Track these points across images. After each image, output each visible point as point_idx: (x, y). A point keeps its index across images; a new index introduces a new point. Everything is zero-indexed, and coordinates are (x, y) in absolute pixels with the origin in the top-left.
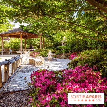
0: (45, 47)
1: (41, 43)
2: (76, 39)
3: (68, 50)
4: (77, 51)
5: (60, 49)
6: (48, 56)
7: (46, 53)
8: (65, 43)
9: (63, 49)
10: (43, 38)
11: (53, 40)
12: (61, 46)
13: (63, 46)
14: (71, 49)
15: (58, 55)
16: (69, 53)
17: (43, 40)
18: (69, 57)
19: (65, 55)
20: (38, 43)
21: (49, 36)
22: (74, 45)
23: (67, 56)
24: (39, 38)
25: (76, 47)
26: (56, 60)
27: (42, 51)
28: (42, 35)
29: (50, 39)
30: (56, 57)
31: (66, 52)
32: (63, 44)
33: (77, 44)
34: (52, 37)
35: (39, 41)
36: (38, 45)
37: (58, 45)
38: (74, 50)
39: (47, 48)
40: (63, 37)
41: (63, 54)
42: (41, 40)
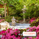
0: (9, 15)
1: (5, 12)
2: (35, 6)
3: (28, 16)
4: (35, 17)
5: (22, 15)
6: (12, 21)
7: (10, 20)
8: (25, 10)
9: (24, 16)
10: (7, 8)
11: (16, 9)
12: (22, 13)
13: (24, 13)
14: (31, 15)
15: (20, 21)
16: (29, 19)
17: (7, 9)
18: (29, 22)
19: (26, 21)
20: (3, 12)
21: (12, 6)
22: (32, 12)
23: (27, 22)
24: (4, 8)
25: (35, 13)
26: (19, 25)
27: (7, 18)
28: (6, 5)
29: (13, 8)
30: (18, 23)
31: (26, 18)
32: (24, 12)
33: (35, 11)
34: (14, 6)
35: (4, 10)
36: (3, 13)
37: (19, 13)
38: (33, 16)
39: (11, 16)
40: (23, 6)
41: (24, 19)
42: (5, 9)
